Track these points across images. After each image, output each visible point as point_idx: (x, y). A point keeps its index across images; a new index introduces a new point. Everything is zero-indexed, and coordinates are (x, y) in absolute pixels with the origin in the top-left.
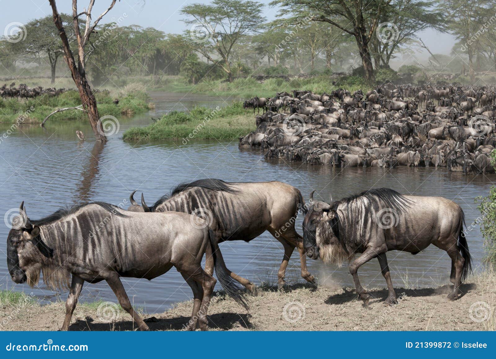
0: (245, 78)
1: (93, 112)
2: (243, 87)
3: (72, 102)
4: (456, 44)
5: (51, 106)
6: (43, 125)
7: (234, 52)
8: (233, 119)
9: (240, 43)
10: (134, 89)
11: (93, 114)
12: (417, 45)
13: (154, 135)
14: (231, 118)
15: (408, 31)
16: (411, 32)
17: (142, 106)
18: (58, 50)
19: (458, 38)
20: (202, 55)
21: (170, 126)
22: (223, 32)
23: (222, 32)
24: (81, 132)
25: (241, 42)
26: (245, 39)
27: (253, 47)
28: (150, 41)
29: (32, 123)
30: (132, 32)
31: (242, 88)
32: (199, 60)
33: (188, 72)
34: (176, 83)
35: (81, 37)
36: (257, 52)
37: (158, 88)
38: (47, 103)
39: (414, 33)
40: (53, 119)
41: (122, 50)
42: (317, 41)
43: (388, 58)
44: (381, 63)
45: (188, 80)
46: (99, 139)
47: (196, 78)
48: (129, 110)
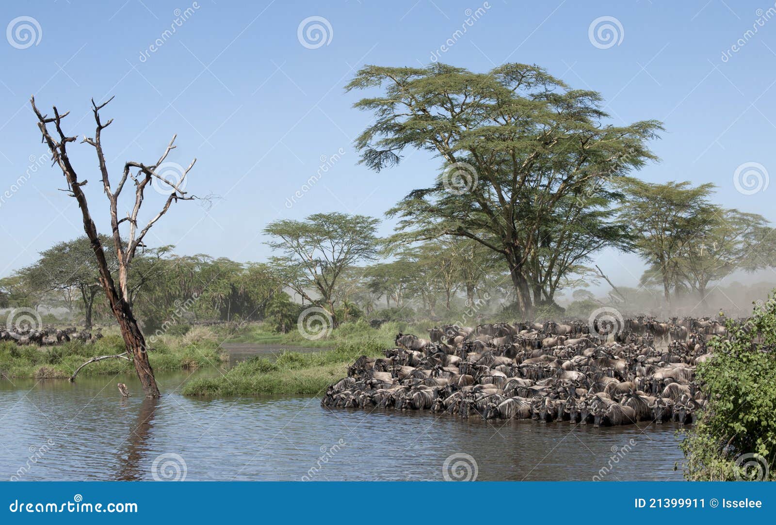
0: (354, 322)
1: (141, 357)
2: (352, 335)
3: (114, 350)
4: (646, 272)
5: (84, 356)
6: (72, 380)
7: (339, 291)
8: (336, 367)
9: (348, 278)
10: (200, 337)
11: (140, 360)
12: (592, 275)
13: (226, 388)
14: (334, 366)
15: (579, 252)
16: (583, 253)
17: (212, 358)
18: (95, 284)
19: (649, 262)
20: (295, 291)
21: (249, 377)
22: (323, 258)
23: (322, 260)
24: (124, 385)
25: (349, 276)
26: (354, 272)
27: (366, 283)
28: (222, 275)
29: (57, 378)
30: (198, 264)
31: (350, 335)
32: (290, 300)
33: (275, 316)
34: (259, 332)
35: (122, 252)
36: (372, 289)
37: (234, 338)
38: (79, 351)
39: (587, 255)
40: (87, 373)
41: (185, 289)
42: (454, 271)
43: (553, 289)
44: (543, 297)
45: (276, 327)
46: (149, 395)
47: (287, 325)
48: (193, 362)
